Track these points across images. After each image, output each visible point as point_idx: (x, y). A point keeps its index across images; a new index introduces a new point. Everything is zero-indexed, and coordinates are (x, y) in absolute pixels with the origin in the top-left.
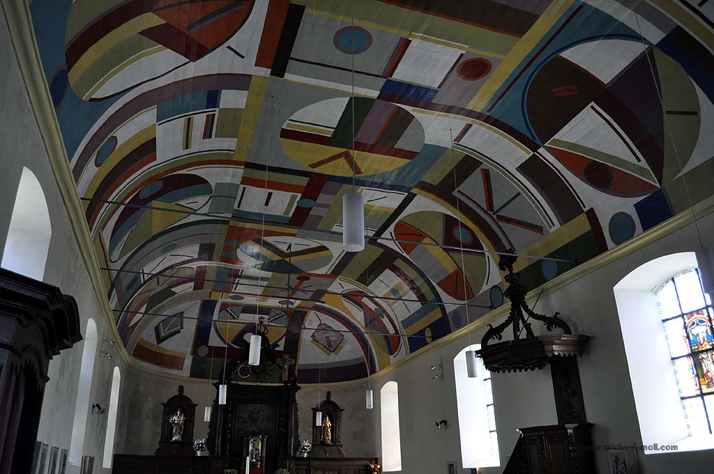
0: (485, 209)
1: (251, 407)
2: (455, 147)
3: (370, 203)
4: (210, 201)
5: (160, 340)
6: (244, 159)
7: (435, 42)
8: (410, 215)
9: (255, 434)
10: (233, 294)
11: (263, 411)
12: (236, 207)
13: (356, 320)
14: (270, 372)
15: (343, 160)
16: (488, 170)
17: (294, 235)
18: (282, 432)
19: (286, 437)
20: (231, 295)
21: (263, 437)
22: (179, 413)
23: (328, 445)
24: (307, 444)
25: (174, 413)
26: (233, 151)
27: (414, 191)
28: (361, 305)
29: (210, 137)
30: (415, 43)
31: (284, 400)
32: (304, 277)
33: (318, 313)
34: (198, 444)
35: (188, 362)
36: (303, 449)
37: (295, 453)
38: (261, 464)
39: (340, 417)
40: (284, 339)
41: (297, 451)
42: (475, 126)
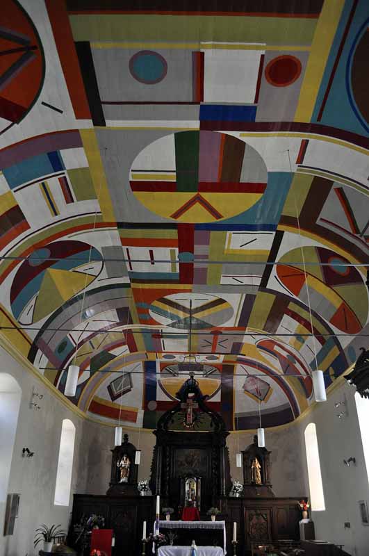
0: (352, 232)
1: (187, 451)
2: (301, 170)
3: (244, 248)
4: (104, 266)
5: (114, 398)
6: (113, 220)
7: (228, 47)
8: (286, 254)
9: (190, 476)
10: (165, 354)
11: (196, 454)
12: (129, 270)
13: (274, 368)
14: (202, 420)
15: (198, 206)
16: (342, 188)
17: (190, 291)
18: (215, 474)
19: (219, 477)
20: (163, 354)
21: (197, 479)
22: (125, 458)
23: (259, 486)
24: (238, 484)
25: (121, 458)
26: (100, 213)
27: (280, 228)
28: (275, 354)
29: (73, 201)
30: (209, 55)
31: (215, 445)
32: (217, 332)
33: (244, 366)
34: (141, 485)
35: (140, 415)
36: (235, 489)
37: (228, 494)
38: (197, 503)
39: (268, 458)
40: (220, 391)
41: (230, 491)
42: (311, 141)
